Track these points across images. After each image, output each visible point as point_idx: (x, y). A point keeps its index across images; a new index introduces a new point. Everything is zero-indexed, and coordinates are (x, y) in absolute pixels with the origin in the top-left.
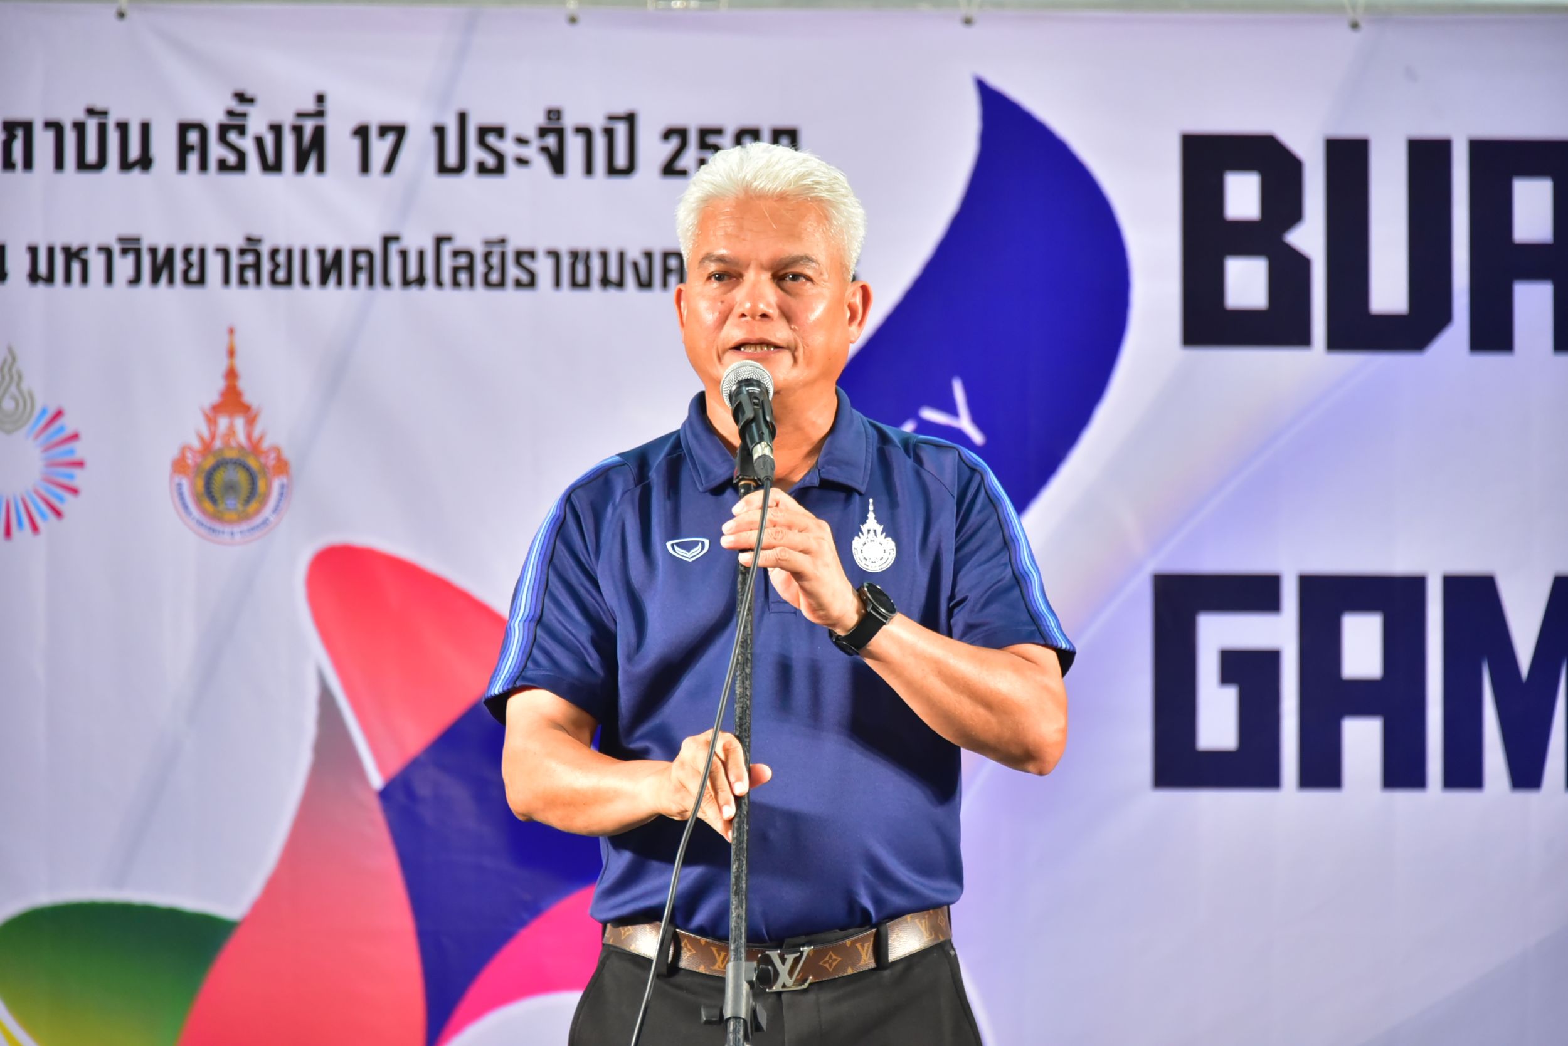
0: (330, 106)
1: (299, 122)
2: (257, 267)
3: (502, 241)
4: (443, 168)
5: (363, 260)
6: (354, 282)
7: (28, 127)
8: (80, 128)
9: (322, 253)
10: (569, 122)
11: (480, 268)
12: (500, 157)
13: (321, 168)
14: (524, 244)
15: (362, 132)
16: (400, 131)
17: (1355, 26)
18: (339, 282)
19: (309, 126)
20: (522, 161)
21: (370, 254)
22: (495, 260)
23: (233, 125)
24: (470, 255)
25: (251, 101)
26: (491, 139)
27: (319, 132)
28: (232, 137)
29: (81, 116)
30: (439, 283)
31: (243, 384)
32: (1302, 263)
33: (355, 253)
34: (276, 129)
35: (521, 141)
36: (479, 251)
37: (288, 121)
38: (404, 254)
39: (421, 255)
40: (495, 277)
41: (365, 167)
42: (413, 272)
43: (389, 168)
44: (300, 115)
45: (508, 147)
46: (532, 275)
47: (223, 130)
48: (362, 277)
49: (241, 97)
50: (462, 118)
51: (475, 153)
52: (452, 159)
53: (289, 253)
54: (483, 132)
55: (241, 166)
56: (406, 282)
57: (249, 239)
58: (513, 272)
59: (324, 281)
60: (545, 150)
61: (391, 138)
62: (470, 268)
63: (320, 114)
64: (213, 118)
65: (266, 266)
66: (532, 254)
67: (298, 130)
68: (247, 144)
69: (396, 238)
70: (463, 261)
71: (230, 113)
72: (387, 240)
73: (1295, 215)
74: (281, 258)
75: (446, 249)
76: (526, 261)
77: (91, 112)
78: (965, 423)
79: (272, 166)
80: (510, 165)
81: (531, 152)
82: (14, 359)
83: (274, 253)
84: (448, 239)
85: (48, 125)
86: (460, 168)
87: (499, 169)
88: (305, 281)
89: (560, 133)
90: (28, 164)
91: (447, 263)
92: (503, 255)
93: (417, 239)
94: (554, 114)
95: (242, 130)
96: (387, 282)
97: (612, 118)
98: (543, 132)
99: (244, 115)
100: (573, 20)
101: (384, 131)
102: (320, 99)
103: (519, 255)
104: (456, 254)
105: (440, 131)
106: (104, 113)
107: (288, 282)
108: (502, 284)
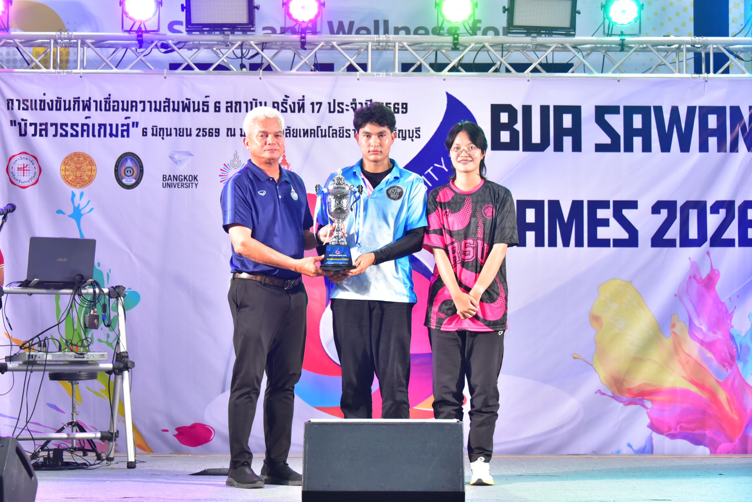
0: (305, 98)
1: (299, 101)
2: (290, 133)
3: (343, 127)
4: (330, 112)
5: (313, 131)
6: (311, 136)
7: (240, 103)
8: (251, 103)
9: (304, 130)
10: (357, 102)
11: (338, 133)
12: (343, 109)
13: (303, 112)
14: (348, 128)
15: (312, 104)
16: (321, 104)
17: (529, 81)
18: (308, 136)
19: (301, 102)
20: (347, 110)
21: (314, 130)
22: (341, 132)
23: (285, 102)
24: (336, 130)
25: (288, 97)
26: (341, 105)
27: (303, 104)
28: (284, 105)
29: (252, 100)
30: (329, 137)
31: (286, 158)
32: (518, 132)
33: (311, 130)
34: (294, 103)
35: (347, 106)
36: (338, 130)
37: (296, 101)
38: (321, 130)
39: (325, 130)
40: (341, 135)
41: (313, 111)
42: (323, 134)
43: (318, 112)
44: (299, 100)
45: (344, 107)
46: (350, 135)
47: (282, 103)
48: (313, 135)
49: (286, 96)
50: (334, 101)
51: (337, 108)
52: (332, 110)
53: (297, 130)
54: (339, 104)
55: (286, 111)
56: (322, 136)
57: (288, 127)
58: (345, 134)
59: (304, 136)
60: (352, 107)
61: (319, 105)
62: (336, 133)
63: (303, 100)
64: (280, 101)
65: (292, 133)
66: (349, 130)
67: (298, 103)
68: (288, 106)
69: (320, 127)
70: (334, 132)
71: (284, 100)
72: (318, 127)
73: (516, 122)
74: (295, 131)
75: (331, 129)
76: (348, 132)
77: (254, 99)
78: (444, 167)
79: (293, 111)
80: (345, 111)
81: (349, 108)
82: (237, 153)
83: (293, 130)
84: (331, 127)
85: (245, 102)
86: (334, 112)
87: (342, 112)
88: (300, 136)
89: (356, 104)
90: (240, 111)
91: (331, 132)
92: (343, 130)
93: (324, 127)
94: (354, 100)
95: (286, 103)
96: (318, 136)
97: (366, 101)
98: (352, 104)
99: (287, 100)
100: (358, 79)
101: (317, 103)
102: (303, 96)
103: (347, 130)
104: (333, 130)
105: (329, 103)
106: (257, 100)
107: (296, 136)
108: (343, 137)
